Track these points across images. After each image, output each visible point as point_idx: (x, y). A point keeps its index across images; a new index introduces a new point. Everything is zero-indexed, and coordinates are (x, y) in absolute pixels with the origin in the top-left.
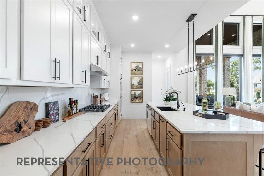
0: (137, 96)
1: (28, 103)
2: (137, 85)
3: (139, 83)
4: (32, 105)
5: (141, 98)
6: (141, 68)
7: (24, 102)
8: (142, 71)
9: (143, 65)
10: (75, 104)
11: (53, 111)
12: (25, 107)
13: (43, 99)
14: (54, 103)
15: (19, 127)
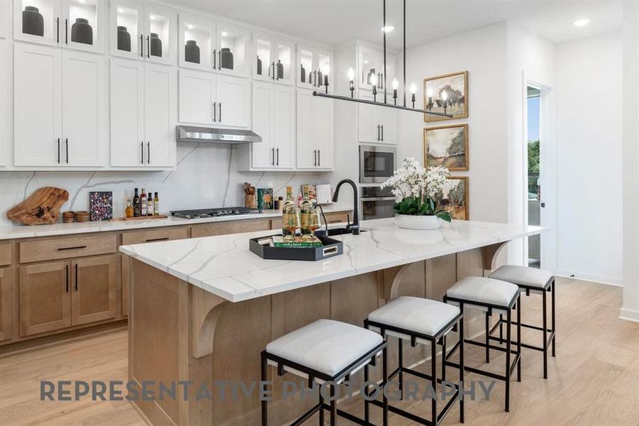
0: (445, 197)
1: (56, 189)
2: (446, 159)
3: (452, 151)
4: (61, 193)
5: (460, 205)
6: (459, 93)
7: (51, 188)
8: (462, 105)
9: (467, 79)
10: (150, 199)
11: (100, 206)
12: (52, 194)
13: (86, 186)
14: (101, 194)
15: (40, 213)
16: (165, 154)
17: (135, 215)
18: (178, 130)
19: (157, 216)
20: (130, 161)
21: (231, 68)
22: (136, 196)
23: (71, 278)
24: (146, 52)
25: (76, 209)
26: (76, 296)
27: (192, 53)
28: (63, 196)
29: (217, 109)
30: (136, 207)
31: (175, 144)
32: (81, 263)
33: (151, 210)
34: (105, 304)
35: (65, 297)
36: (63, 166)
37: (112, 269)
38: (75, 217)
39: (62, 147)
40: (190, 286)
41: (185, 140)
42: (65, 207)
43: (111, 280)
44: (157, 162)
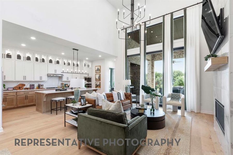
0: (98, 85)
3: (99, 78)
8: (100, 71)
9: (100, 67)
10: (42, 86)
11: (32, 87)
12: (22, 85)
13: (29, 84)
14: (32, 85)
15: (20, 88)
16: (45, 78)
17: (39, 88)
18: (48, 74)
19: (43, 88)
20: (38, 79)
21: (59, 64)
22: (39, 85)
23: (26, 98)
24: (41, 62)
25: (27, 87)
26: (27, 100)
27: (51, 61)
28: (24, 85)
29: (55, 71)
30: (39, 87)
31: (47, 77)
32: (28, 95)
33: (42, 88)
34: (33, 102)
35: (25, 101)
36: (25, 80)
37: (34, 96)
38: (27, 89)
39: (25, 77)
40: (43, 93)
41: (49, 76)
42: (25, 87)
43: (34, 98)
44: (43, 79)
